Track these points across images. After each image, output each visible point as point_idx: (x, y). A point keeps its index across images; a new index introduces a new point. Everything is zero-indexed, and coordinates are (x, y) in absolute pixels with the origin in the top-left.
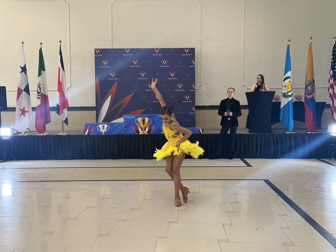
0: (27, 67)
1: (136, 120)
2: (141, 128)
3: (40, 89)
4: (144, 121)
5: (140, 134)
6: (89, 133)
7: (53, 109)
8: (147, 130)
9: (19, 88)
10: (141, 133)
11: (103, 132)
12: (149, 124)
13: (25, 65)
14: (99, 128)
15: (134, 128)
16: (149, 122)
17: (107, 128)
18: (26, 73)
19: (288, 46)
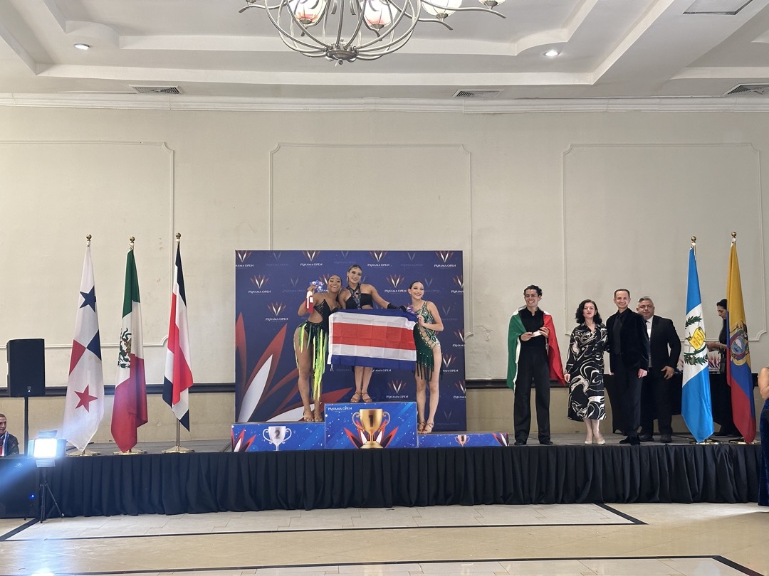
0: (98, 295)
1: (355, 416)
2: (366, 434)
4: (372, 418)
5: (364, 447)
6: (244, 447)
7: (154, 389)
8: (379, 439)
9: (75, 343)
10: (366, 445)
11: (277, 445)
12: (385, 425)
13: (93, 289)
14: (267, 435)
15: (349, 435)
16: (384, 419)
17: (287, 435)
18: (94, 308)
19: (692, 251)
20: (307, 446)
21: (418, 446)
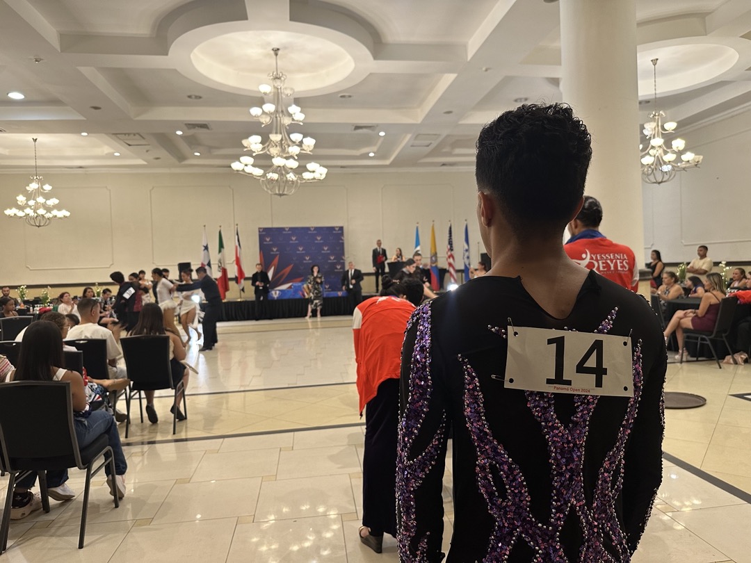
0: (209, 247)
3: (221, 263)
7: (231, 279)
13: (207, 244)
18: (208, 251)
19: (417, 227)
20: (286, 297)
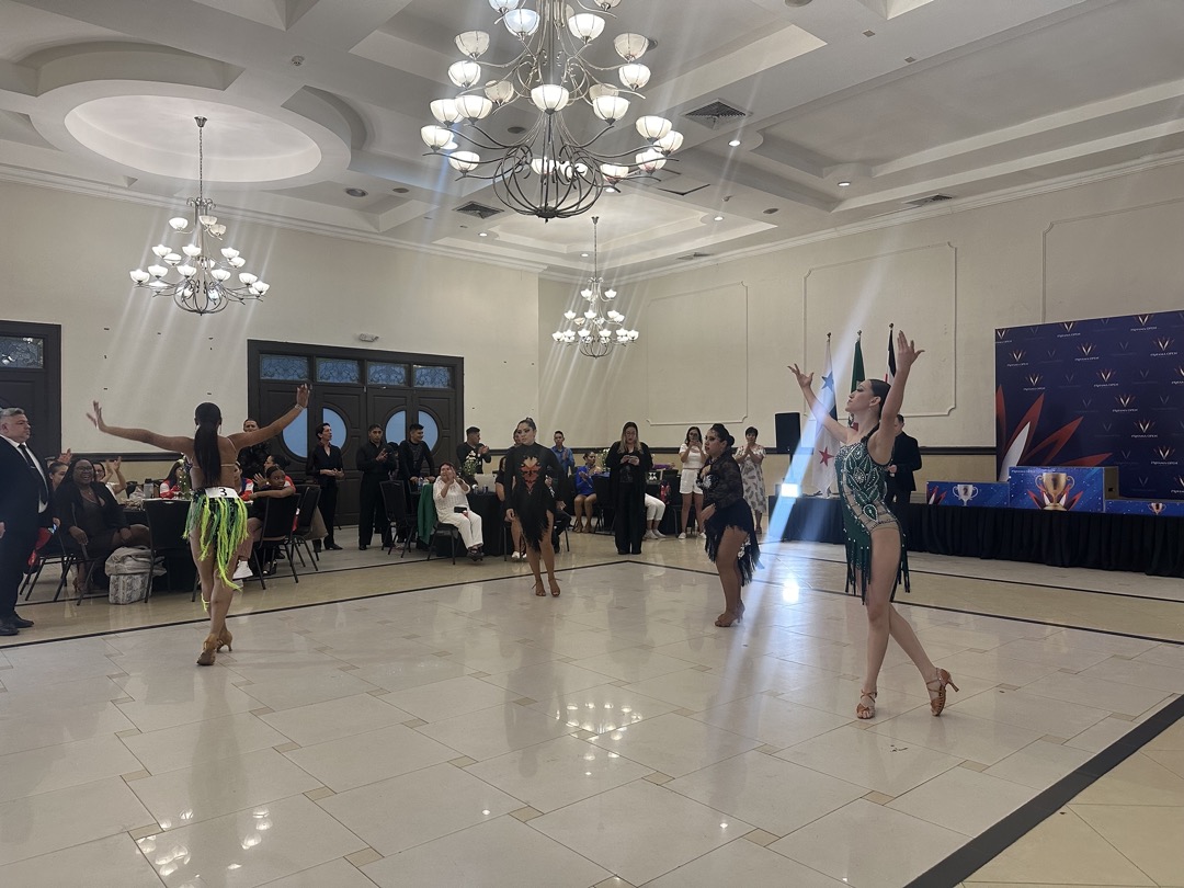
1: (1038, 478)
2: (1049, 496)
4: (1055, 482)
5: (1046, 508)
6: (936, 501)
8: (1063, 501)
10: (1049, 506)
11: (965, 500)
12: (1068, 489)
14: (957, 492)
15: (1032, 496)
16: (1067, 483)
17: (974, 492)
20: (993, 503)
21: (1104, 511)
